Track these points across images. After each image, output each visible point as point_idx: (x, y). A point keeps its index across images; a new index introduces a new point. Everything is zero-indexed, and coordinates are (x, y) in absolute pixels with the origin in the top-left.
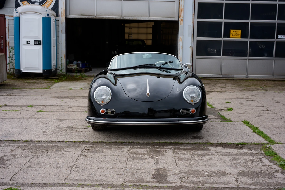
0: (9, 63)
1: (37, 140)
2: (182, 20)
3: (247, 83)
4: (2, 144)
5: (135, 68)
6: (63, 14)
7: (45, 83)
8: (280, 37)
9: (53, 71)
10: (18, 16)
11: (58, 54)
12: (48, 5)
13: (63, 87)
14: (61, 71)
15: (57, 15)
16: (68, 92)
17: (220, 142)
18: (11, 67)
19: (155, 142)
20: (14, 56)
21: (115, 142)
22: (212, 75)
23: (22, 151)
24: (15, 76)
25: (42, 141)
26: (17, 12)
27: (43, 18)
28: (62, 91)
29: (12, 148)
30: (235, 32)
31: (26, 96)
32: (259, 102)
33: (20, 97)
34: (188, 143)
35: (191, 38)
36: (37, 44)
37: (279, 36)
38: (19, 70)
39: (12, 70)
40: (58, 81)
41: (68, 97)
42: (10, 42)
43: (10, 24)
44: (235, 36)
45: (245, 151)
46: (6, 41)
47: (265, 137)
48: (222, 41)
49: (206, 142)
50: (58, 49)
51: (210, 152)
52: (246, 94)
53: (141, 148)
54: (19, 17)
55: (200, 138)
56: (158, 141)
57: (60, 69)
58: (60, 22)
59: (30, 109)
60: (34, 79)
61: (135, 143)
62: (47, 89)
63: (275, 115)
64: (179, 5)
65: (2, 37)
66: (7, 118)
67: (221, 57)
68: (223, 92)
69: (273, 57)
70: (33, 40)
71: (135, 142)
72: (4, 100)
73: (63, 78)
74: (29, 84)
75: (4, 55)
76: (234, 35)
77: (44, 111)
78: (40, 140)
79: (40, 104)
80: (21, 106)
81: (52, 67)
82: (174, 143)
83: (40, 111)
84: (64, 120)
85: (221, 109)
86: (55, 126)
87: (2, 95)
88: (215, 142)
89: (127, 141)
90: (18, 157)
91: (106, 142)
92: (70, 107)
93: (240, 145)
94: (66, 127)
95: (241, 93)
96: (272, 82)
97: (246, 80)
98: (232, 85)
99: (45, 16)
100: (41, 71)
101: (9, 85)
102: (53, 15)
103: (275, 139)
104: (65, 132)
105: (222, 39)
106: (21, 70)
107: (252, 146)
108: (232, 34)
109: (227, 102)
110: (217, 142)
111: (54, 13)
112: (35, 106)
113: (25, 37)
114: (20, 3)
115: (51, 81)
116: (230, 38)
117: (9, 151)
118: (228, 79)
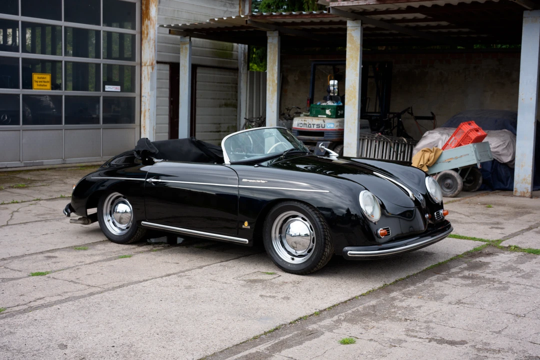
8: (108, 88)
22: (6, 164)
30: (40, 78)
37: (106, 86)
44: (41, 85)
48: (19, 95)
67: (21, 126)
69: (99, 124)
76: (39, 83)
105: (20, 91)
108: (37, 82)
116: (33, 90)
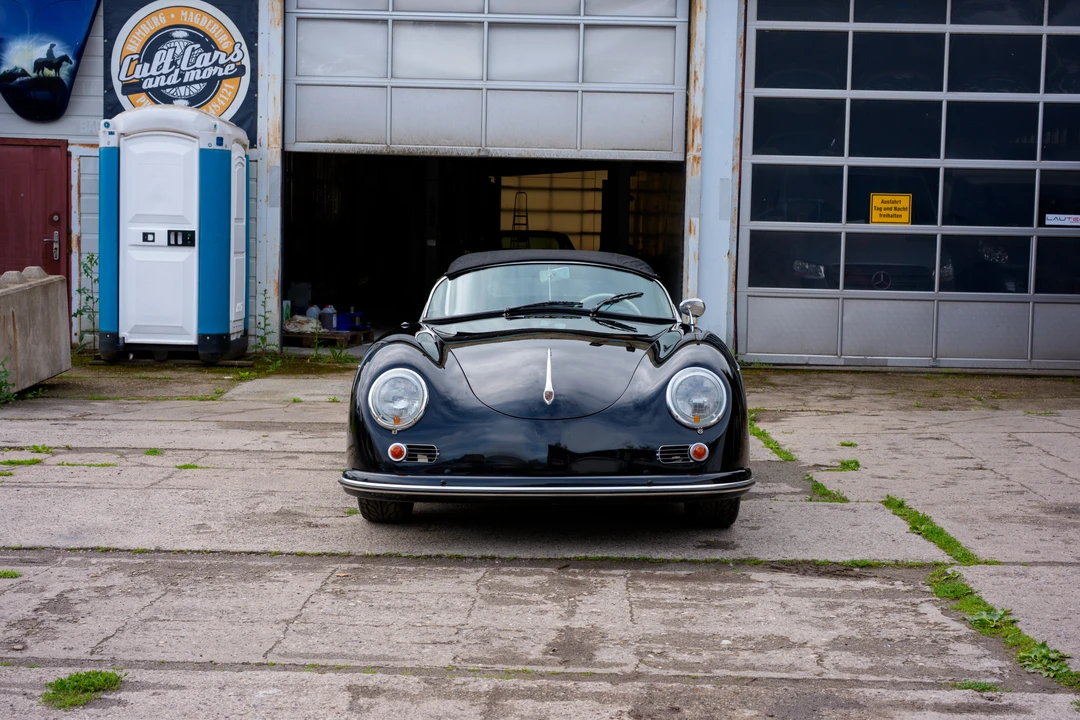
0: (80, 312)
1: (177, 548)
2: (697, 159)
3: (932, 386)
4: (60, 559)
5: (513, 313)
6: (271, 139)
7: (205, 382)
8: (1051, 219)
9: (233, 338)
10: (114, 144)
11: (251, 281)
12: (221, 106)
13: (268, 393)
14: (263, 339)
15: (253, 142)
16: (286, 409)
17: (791, 558)
18: (87, 325)
19: (573, 556)
20: (96, 287)
21: (438, 556)
22: (804, 358)
23: (129, 579)
24: (97, 358)
25: (192, 552)
26: (110, 130)
27: (203, 152)
28: (266, 405)
29: (92, 570)
30: (888, 202)
31: (139, 422)
32: (957, 445)
33: (117, 423)
34: (681, 561)
35: (729, 221)
36: (180, 242)
37: (1047, 215)
38: (115, 336)
39: (88, 337)
40: (253, 374)
41: (284, 426)
42: (83, 237)
43: (84, 172)
44: (888, 216)
45: (871, 583)
46: (69, 233)
47: (947, 543)
48: (841, 233)
49: (744, 557)
50: (252, 261)
51: (754, 587)
52: (920, 419)
53: (522, 574)
54: (119, 149)
55: (725, 546)
56: (583, 555)
57: (261, 333)
58: (262, 166)
59: (152, 460)
60: (167, 368)
61: (505, 558)
62: (213, 400)
63: (1005, 482)
64: (687, 105)
65: (56, 218)
66: (75, 487)
67: (841, 292)
68: (839, 413)
69: (1027, 292)
70: (166, 229)
71: (503, 556)
72: (61, 433)
73: (269, 363)
74: (148, 385)
75: (62, 281)
76: (883, 212)
77: (202, 468)
78: (185, 548)
79: (188, 447)
80: (122, 452)
81: (232, 325)
82: (635, 560)
83: (186, 467)
84: (271, 493)
85: (817, 466)
86: (238, 508)
87: (56, 419)
88: (774, 559)
89: (477, 553)
90: (114, 595)
91: (406, 554)
92: (289, 455)
93: (857, 570)
94: (275, 514)
95: (903, 415)
96: (1023, 382)
97: (931, 373)
98: (877, 391)
99: (210, 145)
100: (192, 340)
101: (79, 387)
102: (238, 141)
103: (982, 551)
104: (270, 528)
105: (843, 227)
106: (121, 335)
107: (898, 572)
108: (880, 209)
109: (843, 445)
110: (780, 558)
111: (242, 134)
112: (170, 453)
113: (138, 218)
114: (123, 100)
115: (228, 374)
116: (871, 225)
117: (86, 578)
118: (864, 372)
